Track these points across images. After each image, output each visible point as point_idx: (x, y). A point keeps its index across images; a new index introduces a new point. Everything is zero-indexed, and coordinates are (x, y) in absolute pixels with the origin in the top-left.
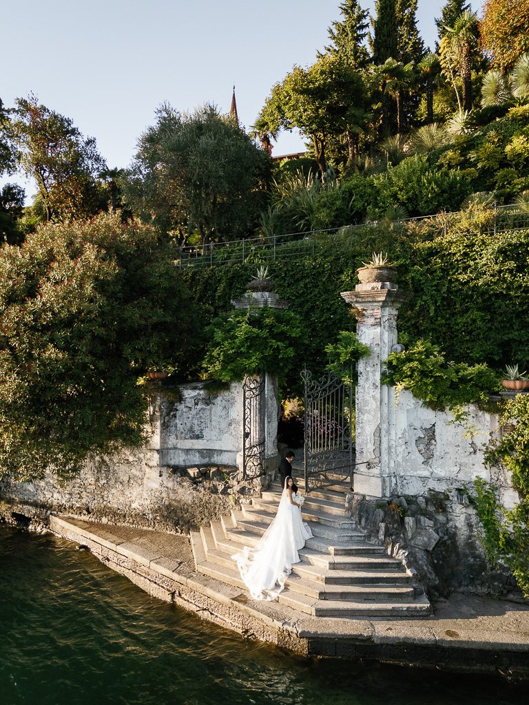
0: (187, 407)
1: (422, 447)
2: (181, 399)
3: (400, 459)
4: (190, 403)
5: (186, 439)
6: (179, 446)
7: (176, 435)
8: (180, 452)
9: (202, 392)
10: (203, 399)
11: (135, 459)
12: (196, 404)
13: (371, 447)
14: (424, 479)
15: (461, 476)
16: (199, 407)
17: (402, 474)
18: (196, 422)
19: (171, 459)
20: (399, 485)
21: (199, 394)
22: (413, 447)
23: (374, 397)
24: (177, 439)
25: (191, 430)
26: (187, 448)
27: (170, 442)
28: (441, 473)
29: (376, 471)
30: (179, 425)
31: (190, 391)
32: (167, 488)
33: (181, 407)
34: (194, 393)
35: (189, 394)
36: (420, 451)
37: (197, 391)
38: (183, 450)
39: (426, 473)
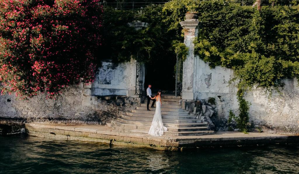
0: (104, 70)
1: (207, 82)
2: (101, 66)
3: (199, 86)
4: (105, 68)
5: (103, 84)
6: (99, 87)
7: (99, 82)
8: (100, 89)
9: (111, 63)
10: (111, 67)
11: (77, 93)
12: (108, 68)
13: (189, 81)
14: (207, 93)
15: (220, 92)
16: (109, 70)
17: (200, 92)
18: (108, 77)
19: (96, 93)
20: (199, 95)
21: (109, 64)
22: (204, 82)
23: (191, 63)
24: (99, 84)
25: (105, 80)
26: (103, 88)
27: (96, 85)
28: (213, 91)
29: (191, 90)
30: (100, 78)
31: (105, 63)
32: (95, 105)
33: (101, 70)
34: (107, 64)
35: (105, 64)
36: (206, 83)
37: (109, 63)
38: (101, 89)
39: (208, 91)
